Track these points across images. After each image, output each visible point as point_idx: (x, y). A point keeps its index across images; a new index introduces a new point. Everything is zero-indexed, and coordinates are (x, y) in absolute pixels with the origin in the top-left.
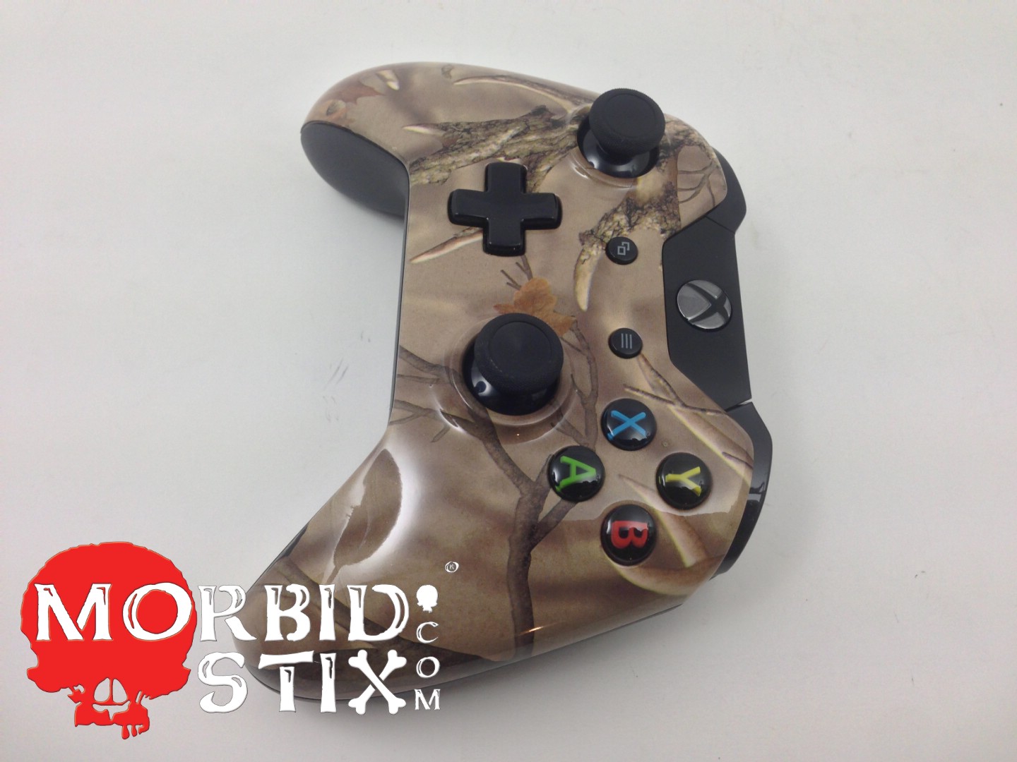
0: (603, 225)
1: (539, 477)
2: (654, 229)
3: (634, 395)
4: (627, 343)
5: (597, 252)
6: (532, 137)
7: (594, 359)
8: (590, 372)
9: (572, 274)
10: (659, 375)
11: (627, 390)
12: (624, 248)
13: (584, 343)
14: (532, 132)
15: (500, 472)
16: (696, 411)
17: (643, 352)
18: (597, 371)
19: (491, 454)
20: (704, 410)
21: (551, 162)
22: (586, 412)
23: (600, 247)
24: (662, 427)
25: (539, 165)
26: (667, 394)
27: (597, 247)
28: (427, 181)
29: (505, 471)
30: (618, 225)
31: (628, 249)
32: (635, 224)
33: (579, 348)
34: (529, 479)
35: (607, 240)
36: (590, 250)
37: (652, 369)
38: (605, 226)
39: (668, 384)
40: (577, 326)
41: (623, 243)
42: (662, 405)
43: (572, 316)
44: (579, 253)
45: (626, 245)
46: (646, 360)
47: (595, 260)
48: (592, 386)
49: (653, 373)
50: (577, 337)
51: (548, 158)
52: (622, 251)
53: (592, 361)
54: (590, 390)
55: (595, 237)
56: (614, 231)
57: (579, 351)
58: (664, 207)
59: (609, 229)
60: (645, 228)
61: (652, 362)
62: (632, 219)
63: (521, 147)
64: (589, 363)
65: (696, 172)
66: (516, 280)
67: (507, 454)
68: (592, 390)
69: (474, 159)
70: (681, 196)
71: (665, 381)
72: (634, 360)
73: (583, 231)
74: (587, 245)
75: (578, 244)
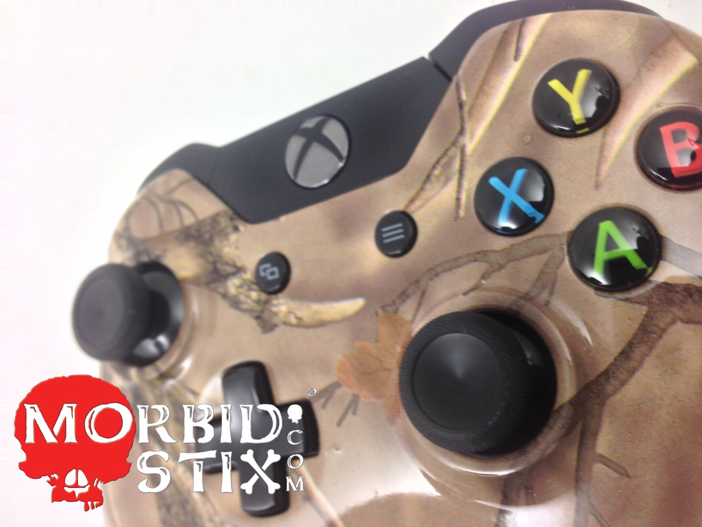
0: (245, 306)
1: (638, 303)
2: (237, 241)
3: (468, 202)
4: (395, 233)
5: (282, 305)
7: (430, 270)
8: (450, 270)
9: (320, 331)
10: (428, 178)
11: (462, 213)
12: (269, 271)
13: (410, 291)
15: (649, 362)
16: (466, 115)
17: (400, 207)
18: (446, 262)
19: (623, 383)
20: (461, 105)
22: (512, 260)
23: (275, 302)
24: (501, 153)
26: (452, 159)
27: (275, 305)
29: (645, 355)
30: (241, 286)
31: (268, 265)
32: (235, 266)
33: (419, 293)
34: (646, 316)
35: (264, 296)
36: (281, 315)
37: (422, 189)
38: (246, 303)
39: (438, 162)
40: (390, 305)
41: (263, 274)
42: (469, 160)
43: (377, 314)
44: (288, 329)
45: (265, 270)
46: (412, 201)
47: (293, 304)
48: (470, 262)
49: (428, 186)
50: (404, 301)
52: (272, 273)
53: (433, 273)
54: (476, 263)
55: (263, 311)
56: (250, 289)
57: (423, 294)
58: (207, 236)
59: (248, 297)
60: (238, 253)
61: (412, 193)
62: (230, 272)
64: (437, 275)
65: (158, 212)
66: (346, 403)
67: (615, 359)
68: (476, 260)
70: (189, 220)
71: (434, 167)
72: (417, 217)
73: (258, 330)
74: (276, 320)
75: (277, 332)
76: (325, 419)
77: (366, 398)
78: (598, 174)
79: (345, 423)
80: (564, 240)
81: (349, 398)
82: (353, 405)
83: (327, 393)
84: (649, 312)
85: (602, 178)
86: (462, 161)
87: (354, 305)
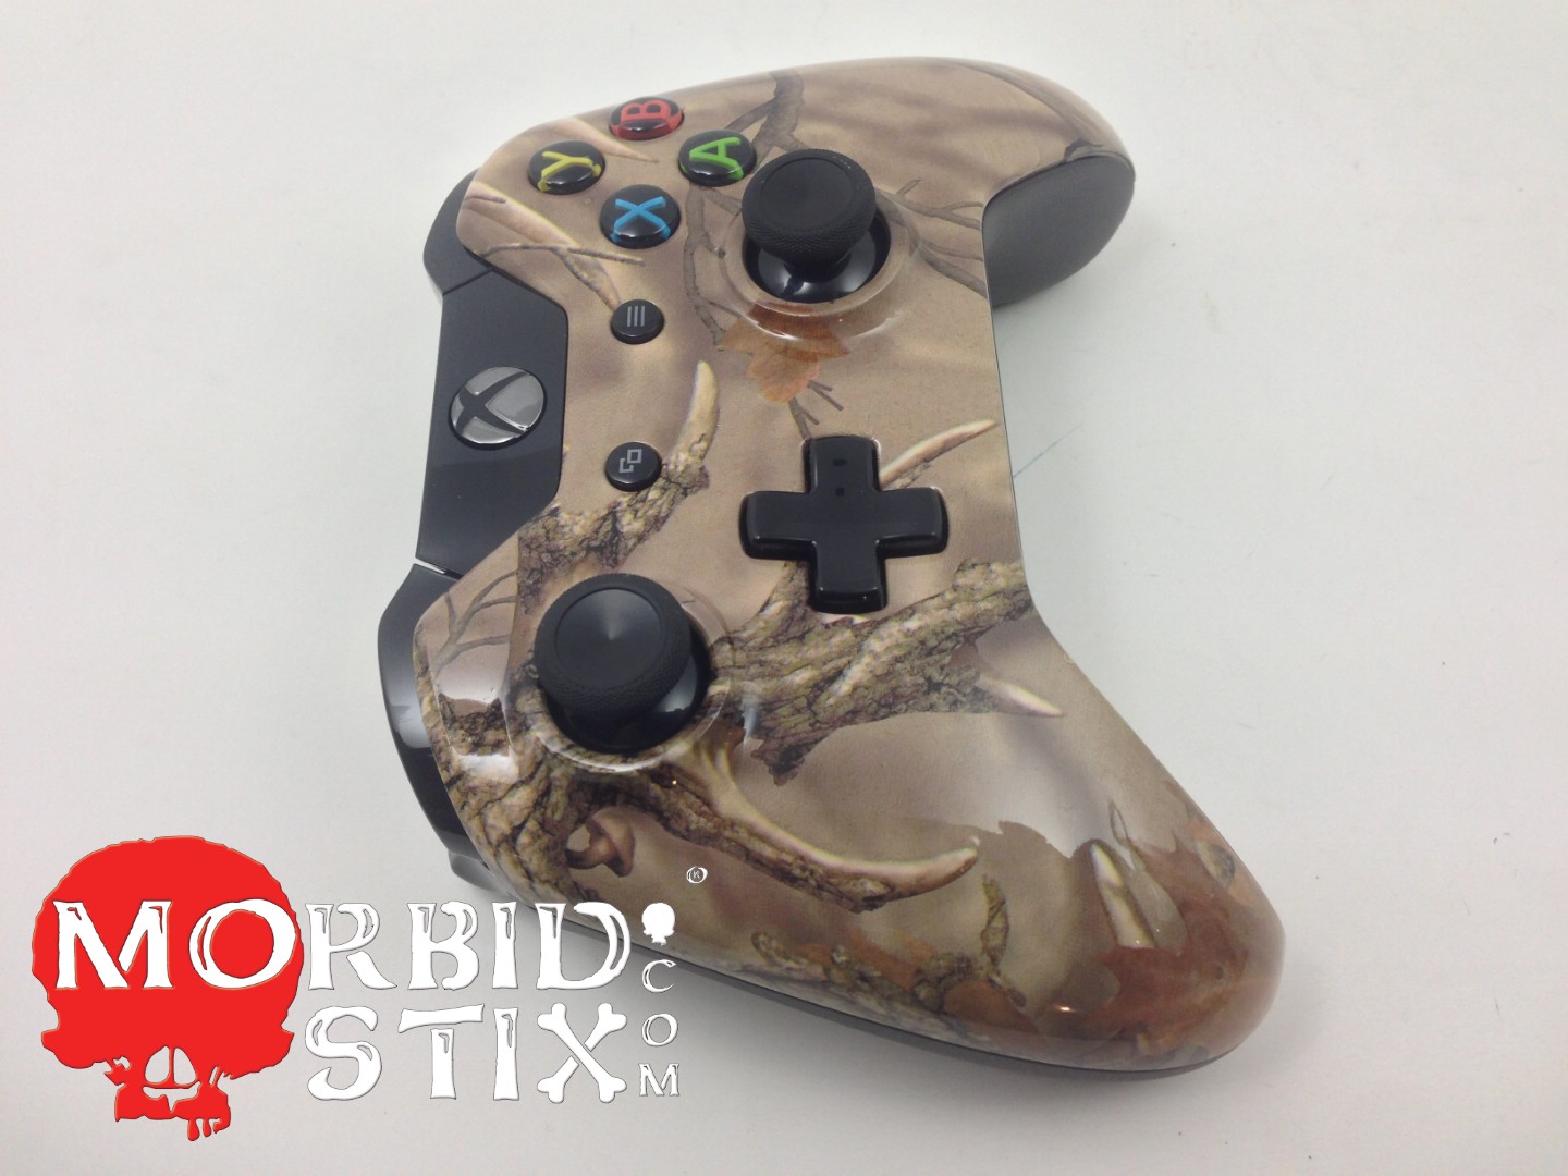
0: (665, 508)
2: (570, 513)
3: (631, 254)
5: (678, 459)
6: (802, 677)
7: (688, 293)
8: (694, 275)
9: (723, 415)
10: (587, 284)
11: (639, 259)
12: (629, 461)
13: (705, 314)
14: (802, 691)
16: (538, 244)
17: (608, 314)
18: (685, 279)
20: (525, 248)
21: (762, 624)
22: (702, 226)
23: (671, 467)
24: (591, 220)
25: (785, 613)
26: (578, 262)
27: (676, 467)
28: (994, 567)
30: (636, 511)
31: (622, 460)
32: (604, 519)
33: (710, 307)
35: (660, 482)
37: (597, 291)
38: (661, 506)
39: (575, 274)
40: (714, 337)
42: (589, 246)
43: (721, 351)
44: (710, 452)
46: (607, 302)
47: (682, 444)
48: (692, 259)
49: (597, 285)
50: (714, 321)
51: (769, 632)
52: (635, 457)
53: (692, 290)
54: (695, 254)
55: (679, 484)
56: (643, 500)
57: (712, 303)
58: (546, 558)
59: (656, 500)
60: (587, 513)
61: (598, 300)
62: (609, 528)
63: (823, 651)
64: (696, 288)
66: (816, 396)
68: (692, 254)
69: (911, 615)
70: (510, 588)
71: (579, 278)
72: (625, 299)
73: (701, 493)
74: (695, 469)
75: (710, 468)
76: (832, 424)
77: (816, 372)
78: (645, 161)
79: (840, 401)
80: (696, 188)
81: (811, 391)
82: (821, 390)
83: (800, 415)
84: (779, 146)
85: (650, 159)
86: (584, 253)
87: (704, 373)
